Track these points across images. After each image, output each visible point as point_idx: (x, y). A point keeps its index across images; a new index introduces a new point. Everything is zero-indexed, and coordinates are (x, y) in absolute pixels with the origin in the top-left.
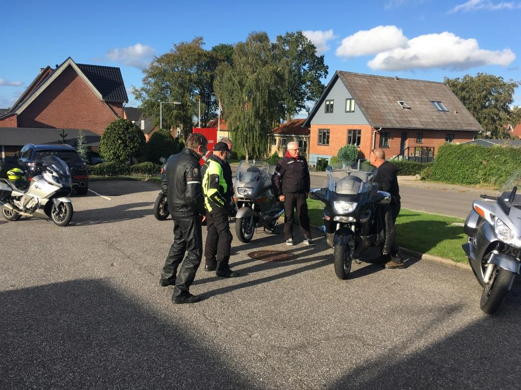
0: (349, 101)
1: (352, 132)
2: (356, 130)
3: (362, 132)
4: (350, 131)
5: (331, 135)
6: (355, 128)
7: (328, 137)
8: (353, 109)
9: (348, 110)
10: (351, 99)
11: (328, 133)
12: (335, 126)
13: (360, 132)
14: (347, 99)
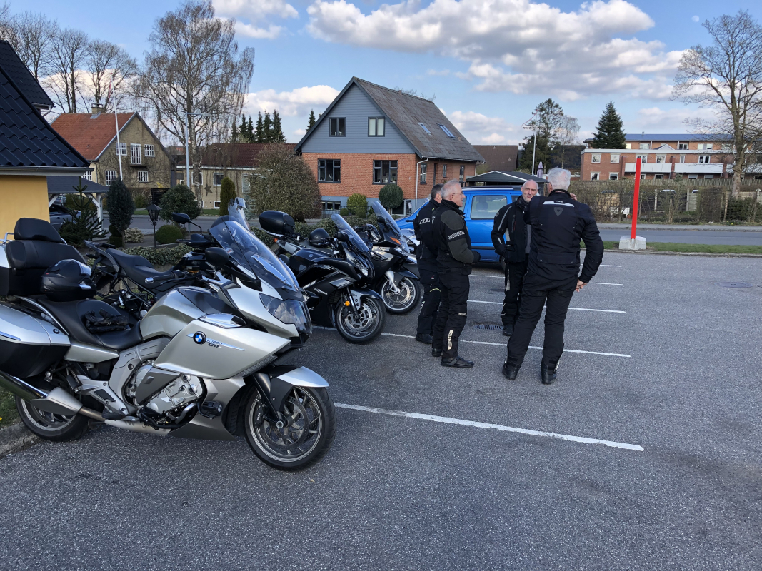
0: (372, 122)
1: (381, 163)
2: (388, 161)
3: (399, 164)
4: (377, 163)
5: (343, 169)
6: (387, 158)
7: (338, 171)
8: (381, 132)
9: (372, 132)
10: (376, 119)
11: (339, 165)
12: (350, 156)
13: (395, 163)
14: (370, 118)
